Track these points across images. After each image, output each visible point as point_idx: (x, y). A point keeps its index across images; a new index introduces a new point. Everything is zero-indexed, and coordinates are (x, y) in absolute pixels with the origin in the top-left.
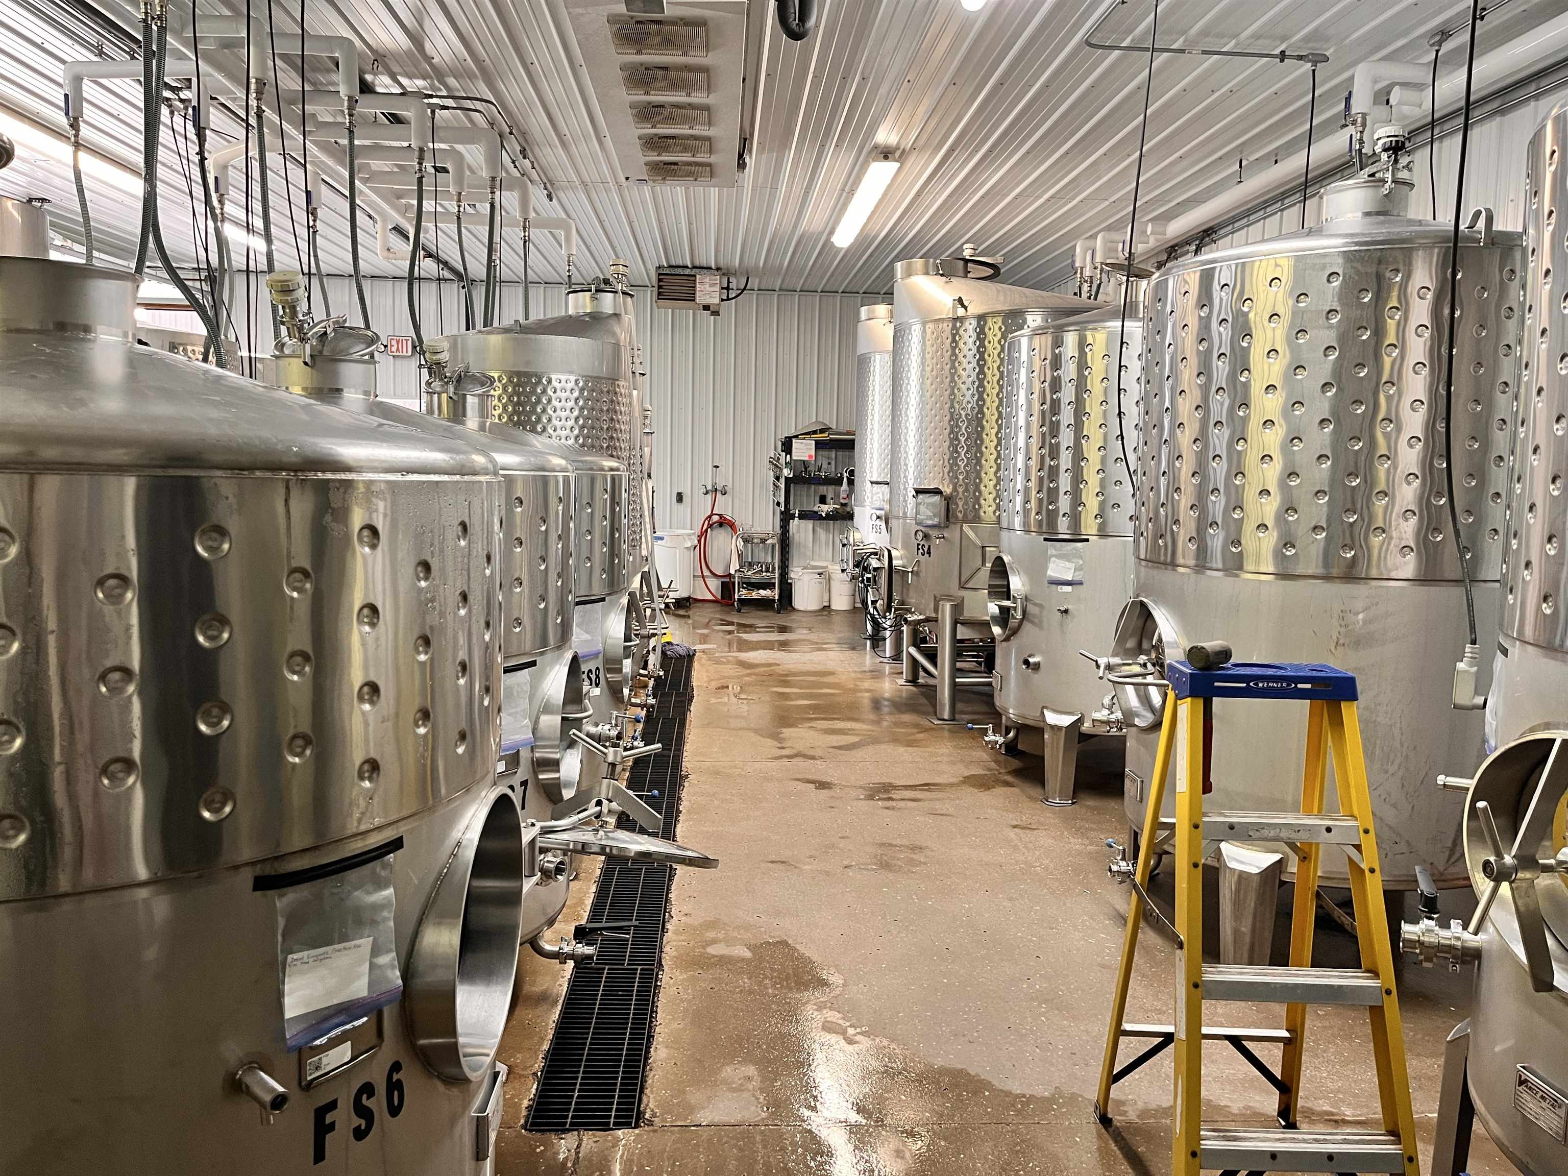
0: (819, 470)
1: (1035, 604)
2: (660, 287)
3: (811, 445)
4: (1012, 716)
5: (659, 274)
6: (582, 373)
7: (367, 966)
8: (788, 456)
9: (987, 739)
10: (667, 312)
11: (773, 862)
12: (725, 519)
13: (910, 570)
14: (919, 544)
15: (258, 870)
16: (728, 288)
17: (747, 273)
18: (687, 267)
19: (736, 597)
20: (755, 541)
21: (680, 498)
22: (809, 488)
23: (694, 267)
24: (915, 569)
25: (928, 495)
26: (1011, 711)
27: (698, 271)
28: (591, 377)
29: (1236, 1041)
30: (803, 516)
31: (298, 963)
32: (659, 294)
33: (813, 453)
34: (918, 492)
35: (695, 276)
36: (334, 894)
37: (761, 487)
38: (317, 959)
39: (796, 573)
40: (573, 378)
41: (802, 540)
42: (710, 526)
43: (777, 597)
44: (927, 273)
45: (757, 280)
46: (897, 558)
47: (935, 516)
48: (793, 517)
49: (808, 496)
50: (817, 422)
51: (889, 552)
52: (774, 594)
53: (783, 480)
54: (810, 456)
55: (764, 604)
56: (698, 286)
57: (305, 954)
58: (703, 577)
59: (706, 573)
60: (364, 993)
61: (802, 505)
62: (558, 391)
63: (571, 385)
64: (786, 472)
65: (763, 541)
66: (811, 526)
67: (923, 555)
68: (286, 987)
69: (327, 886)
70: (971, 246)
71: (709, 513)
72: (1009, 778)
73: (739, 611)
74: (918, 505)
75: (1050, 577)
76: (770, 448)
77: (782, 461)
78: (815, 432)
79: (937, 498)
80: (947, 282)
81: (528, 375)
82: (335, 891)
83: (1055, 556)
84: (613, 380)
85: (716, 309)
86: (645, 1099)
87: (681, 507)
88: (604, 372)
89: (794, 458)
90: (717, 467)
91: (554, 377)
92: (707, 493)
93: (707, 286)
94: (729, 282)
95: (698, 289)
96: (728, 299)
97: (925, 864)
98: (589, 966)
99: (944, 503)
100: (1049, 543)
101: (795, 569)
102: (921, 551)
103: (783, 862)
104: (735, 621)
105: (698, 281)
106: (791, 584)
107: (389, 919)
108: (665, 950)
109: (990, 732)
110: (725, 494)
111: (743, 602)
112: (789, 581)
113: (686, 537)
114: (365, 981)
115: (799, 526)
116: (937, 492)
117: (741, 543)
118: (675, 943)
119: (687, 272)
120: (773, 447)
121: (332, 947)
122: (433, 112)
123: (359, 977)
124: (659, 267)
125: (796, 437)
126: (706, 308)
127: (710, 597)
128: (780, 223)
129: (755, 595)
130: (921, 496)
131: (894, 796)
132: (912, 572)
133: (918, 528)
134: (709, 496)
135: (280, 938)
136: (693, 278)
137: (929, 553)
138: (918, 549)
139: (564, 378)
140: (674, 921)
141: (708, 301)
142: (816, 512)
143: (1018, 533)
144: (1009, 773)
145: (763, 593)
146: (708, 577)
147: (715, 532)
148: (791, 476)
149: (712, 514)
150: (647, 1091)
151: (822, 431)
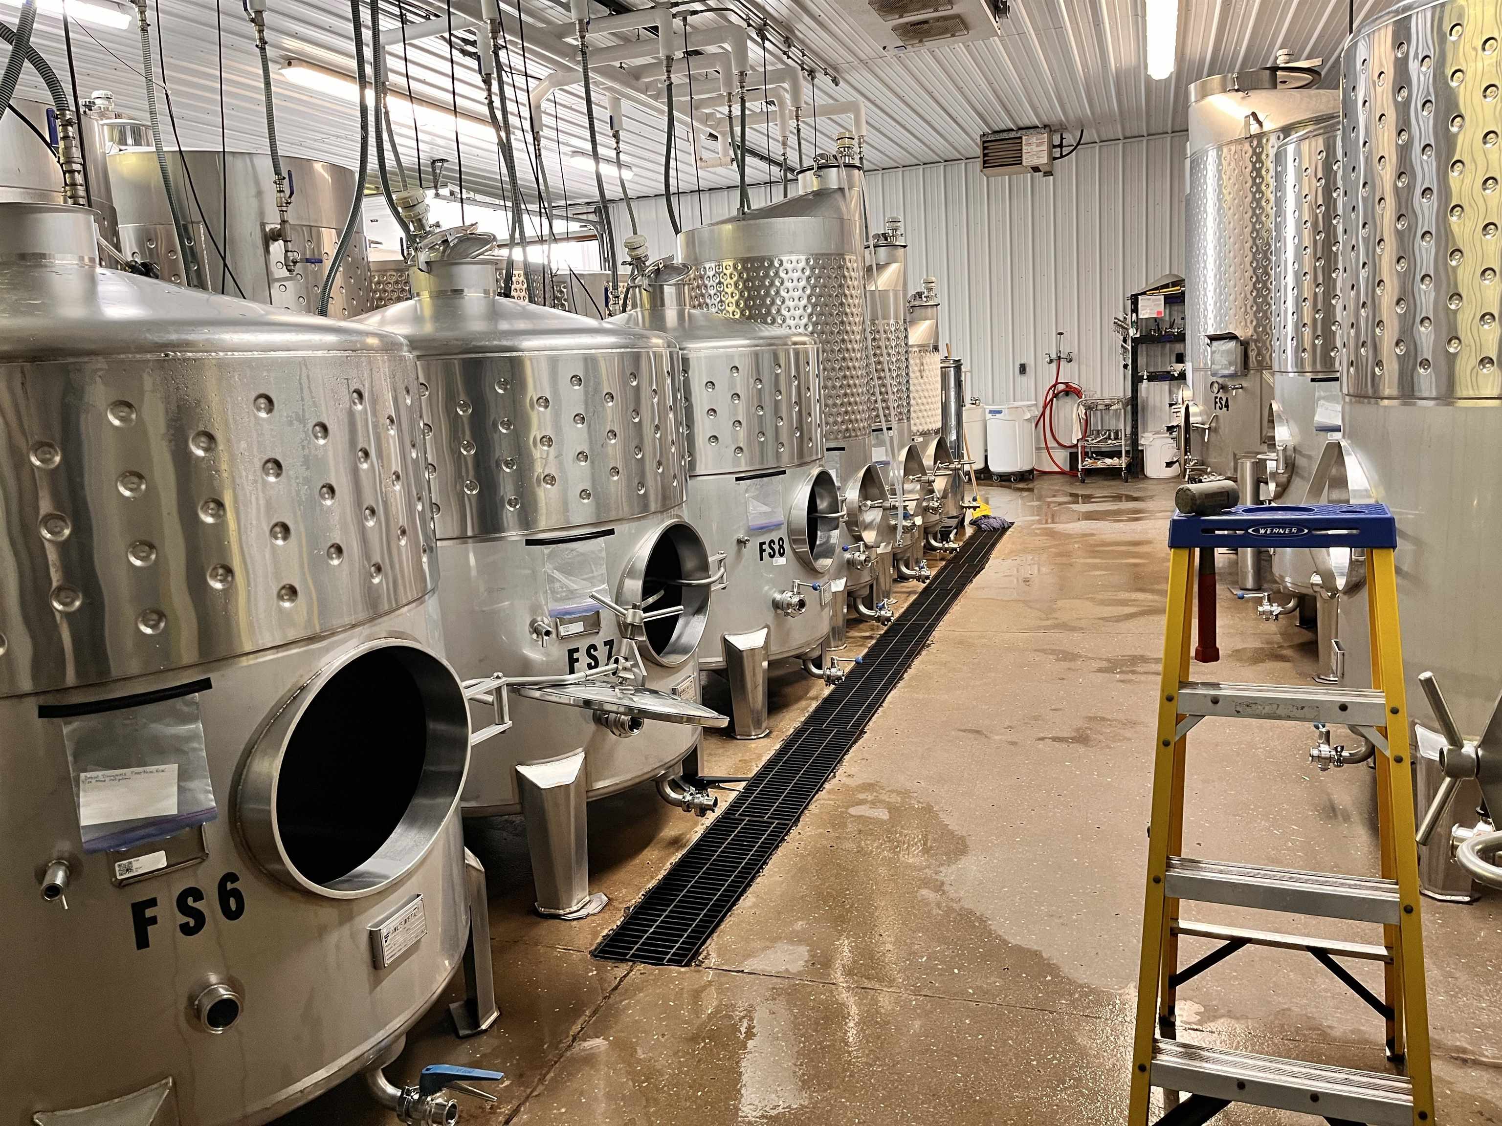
0: (1171, 327)
1: (1304, 456)
2: (985, 155)
3: (1160, 300)
4: (1289, 585)
5: (984, 142)
6: (812, 252)
7: (175, 788)
8: (1134, 315)
9: (1260, 609)
10: (1002, 179)
11: (964, 731)
12: (1071, 387)
13: (1207, 426)
14: (1216, 398)
15: (42, 700)
16: (1061, 146)
17: (1082, 126)
18: (1012, 130)
19: (1080, 467)
20: (1100, 407)
21: (1023, 369)
22: (1163, 348)
23: (1020, 129)
24: (1213, 425)
25: (1222, 342)
26: (1288, 579)
27: (1024, 132)
28: (823, 254)
29: (1321, 954)
30: (1152, 378)
31: (94, 781)
32: (985, 162)
33: (1162, 308)
34: (1213, 338)
35: (1021, 138)
36: (125, 725)
37: (1110, 348)
38: (114, 778)
39: (1146, 440)
40: (803, 258)
41: (1158, 404)
42: (1055, 396)
43: (1124, 466)
44: (1224, 90)
45: (1094, 131)
46: (1195, 415)
47: (1230, 364)
48: (1141, 379)
49: (1163, 355)
50: (1170, 274)
51: (1187, 408)
52: (1122, 462)
53: (1129, 341)
54: (1159, 313)
55: (1112, 473)
56: (1024, 147)
57: (100, 774)
58: (1047, 448)
59: (1052, 443)
60: (174, 811)
61: (1156, 365)
62: (790, 272)
63: (803, 264)
64: (1132, 332)
65: (1108, 406)
66: (1167, 387)
67: (1221, 409)
68: (81, 800)
69: (119, 718)
70: (1285, 51)
71: (1054, 382)
72: (1288, 652)
73: (1083, 481)
74: (1213, 353)
75: (1318, 423)
76: (1119, 309)
77: (1129, 321)
78: (1166, 286)
79: (1232, 344)
80: (1243, 98)
81: (762, 260)
82: (128, 722)
83: (1324, 398)
84: (842, 256)
85: (1048, 169)
86: (709, 941)
87: (1024, 378)
88: (833, 248)
89: (1141, 316)
90: (1061, 334)
91: (785, 259)
92: (1051, 361)
93: (1034, 147)
94: (1062, 139)
95: (1024, 151)
96: (1062, 156)
97: (1130, 739)
98: (732, 817)
99: (1240, 348)
100: (1317, 384)
101: (1146, 435)
102: (1219, 404)
103: (978, 732)
104: (1080, 492)
105: (1024, 142)
106: (1142, 451)
107: (201, 750)
108: (810, 807)
109: (1265, 602)
110: (1071, 361)
111: (1090, 472)
112: (1140, 448)
113: (1025, 409)
114: (174, 800)
115: (1148, 389)
116: (1231, 337)
117: (1082, 410)
118: (822, 802)
119: (1012, 135)
120: (1121, 309)
121: (132, 769)
122: (685, 19)
123: (168, 796)
124: (984, 135)
125: (1144, 293)
126: (1036, 169)
127: (1058, 470)
128: (1085, 65)
129: (1100, 464)
130: (1215, 343)
131: (1138, 669)
132: (1209, 429)
133: (1214, 379)
134: (1054, 365)
135: (70, 759)
136: (1019, 141)
137: (1227, 406)
138: (1216, 403)
139: (794, 258)
140: (834, 781)
141: (1036, 162)
142: (1169, 372)
143: (1291, 375)
144: (1290, 647)
145: (1108, 461)
146: (1053, 448)
147: (1061, 402)
148: (1138, 335)
149: (1057, 383)
150: (715, 935)
151: (1174, 284)
